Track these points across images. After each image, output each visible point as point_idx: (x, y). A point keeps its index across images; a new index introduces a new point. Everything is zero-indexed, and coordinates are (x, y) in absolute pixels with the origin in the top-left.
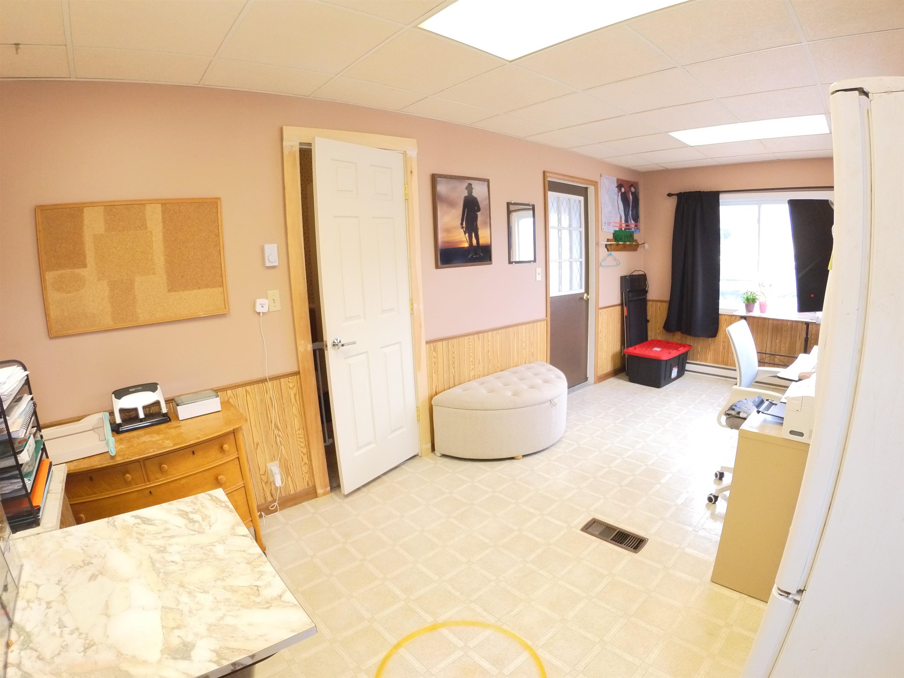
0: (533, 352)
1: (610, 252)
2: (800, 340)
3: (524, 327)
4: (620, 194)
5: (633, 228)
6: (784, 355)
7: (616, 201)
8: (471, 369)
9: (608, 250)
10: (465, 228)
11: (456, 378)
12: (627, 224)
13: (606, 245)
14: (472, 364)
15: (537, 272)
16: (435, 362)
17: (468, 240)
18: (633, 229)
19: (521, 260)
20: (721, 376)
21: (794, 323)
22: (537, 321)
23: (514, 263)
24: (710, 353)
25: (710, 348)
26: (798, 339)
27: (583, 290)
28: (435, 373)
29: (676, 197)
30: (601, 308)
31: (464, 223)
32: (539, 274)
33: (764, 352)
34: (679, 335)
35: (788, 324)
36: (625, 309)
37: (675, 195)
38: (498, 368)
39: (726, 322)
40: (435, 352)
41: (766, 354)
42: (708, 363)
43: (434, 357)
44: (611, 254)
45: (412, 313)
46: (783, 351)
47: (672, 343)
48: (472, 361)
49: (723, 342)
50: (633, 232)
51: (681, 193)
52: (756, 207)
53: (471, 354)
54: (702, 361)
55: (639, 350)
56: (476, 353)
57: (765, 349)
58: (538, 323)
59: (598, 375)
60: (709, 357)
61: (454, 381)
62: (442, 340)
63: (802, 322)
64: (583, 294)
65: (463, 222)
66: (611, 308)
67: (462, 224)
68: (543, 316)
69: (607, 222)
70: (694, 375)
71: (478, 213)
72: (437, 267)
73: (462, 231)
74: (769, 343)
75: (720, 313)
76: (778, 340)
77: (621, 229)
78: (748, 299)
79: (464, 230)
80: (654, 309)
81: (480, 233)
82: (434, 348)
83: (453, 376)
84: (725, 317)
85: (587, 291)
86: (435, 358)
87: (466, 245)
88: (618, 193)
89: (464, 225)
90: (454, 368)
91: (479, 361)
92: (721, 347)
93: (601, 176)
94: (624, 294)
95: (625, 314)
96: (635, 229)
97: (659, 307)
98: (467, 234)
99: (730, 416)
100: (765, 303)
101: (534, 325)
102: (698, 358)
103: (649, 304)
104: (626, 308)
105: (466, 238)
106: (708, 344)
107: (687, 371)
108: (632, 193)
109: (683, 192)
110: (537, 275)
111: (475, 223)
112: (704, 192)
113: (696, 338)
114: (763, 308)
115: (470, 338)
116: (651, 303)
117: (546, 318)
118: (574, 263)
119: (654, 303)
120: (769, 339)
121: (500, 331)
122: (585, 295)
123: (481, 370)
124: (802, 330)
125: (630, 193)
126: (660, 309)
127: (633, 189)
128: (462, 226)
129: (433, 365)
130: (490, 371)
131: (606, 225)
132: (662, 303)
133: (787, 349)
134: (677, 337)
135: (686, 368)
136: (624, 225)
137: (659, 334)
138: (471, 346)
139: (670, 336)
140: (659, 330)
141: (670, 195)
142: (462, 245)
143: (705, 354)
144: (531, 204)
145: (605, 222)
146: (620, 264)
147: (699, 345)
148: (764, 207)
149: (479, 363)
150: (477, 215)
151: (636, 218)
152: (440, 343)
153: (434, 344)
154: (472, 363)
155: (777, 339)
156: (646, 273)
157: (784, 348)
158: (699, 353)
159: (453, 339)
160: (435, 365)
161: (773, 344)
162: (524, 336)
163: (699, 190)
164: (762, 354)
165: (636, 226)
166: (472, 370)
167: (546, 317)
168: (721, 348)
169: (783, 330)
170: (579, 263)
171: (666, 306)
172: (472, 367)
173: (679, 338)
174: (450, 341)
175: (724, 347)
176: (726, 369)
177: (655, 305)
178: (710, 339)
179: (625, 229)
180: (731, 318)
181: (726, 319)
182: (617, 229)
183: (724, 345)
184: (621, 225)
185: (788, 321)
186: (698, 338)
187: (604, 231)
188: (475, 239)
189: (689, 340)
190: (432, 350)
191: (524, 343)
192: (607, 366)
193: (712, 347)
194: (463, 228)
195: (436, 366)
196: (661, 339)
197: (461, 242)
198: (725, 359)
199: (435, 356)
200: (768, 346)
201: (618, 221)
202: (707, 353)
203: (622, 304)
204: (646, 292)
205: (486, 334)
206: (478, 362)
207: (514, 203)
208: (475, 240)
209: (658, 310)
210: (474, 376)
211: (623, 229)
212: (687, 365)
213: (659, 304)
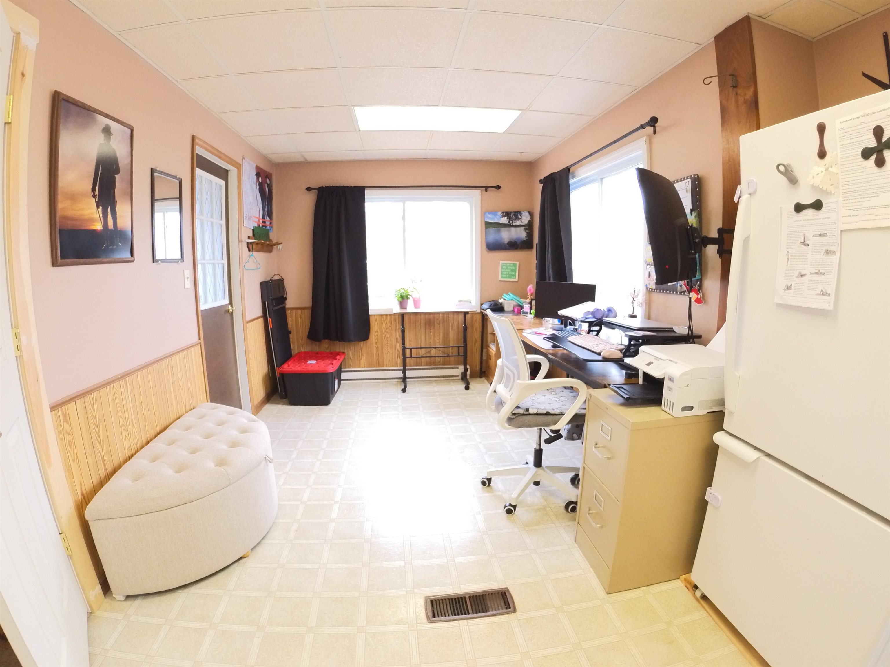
0: (191, 391)
1: (251, 253)
2: (453, 331)
3: (177, 356)
4: (258, 183)
5: (268, 225)
6: (439, 346)
7: (255, 190)
8: (124, 437)
9: (249, 250)
10: (97, 196)
11: (107, 459)
12: (264, 220)
13: (248, 243)
14: (124, 430)
15: (186, 276)
16: (69, 442)
17: (102, 218)
18: (268, 227)
19: (168, 257)
20: (378, 379)
21: (445, 315)
22: (190, 347)
23: (160, 262)
24: (363, 358)
25: (363, 352)
26: (450, 330)
27: (227, 302)
28: (74, 461)
29: (316, 191)
30: (248, 322)
31: (97, 188)
32: (188, 278)
33: (420, 347)
34: (327, 343)
35: (439, 317)
36: (270, 321)
37: (314, 189)
38: (157, 425)
39: (376, 322)
40: (68, 423)
41: (421, 348)
42: (362, 367)
43: (66, 431)
44: (252, 255)
45: (18, 354)
46: (438, 343)
47: (322, 353)
48: (123, 425)
49: (376, 343)
50: (268, 230)
51: (322, 187)
52: (401, 204)
53: (120, 414)
54: (355, 367)
55: (291, 367)
56: (126, 411)
57: (420, 344)
58: (193, 349)
59: (255, 405)
60: (362, 361)
61: (105, 465)
62: (73, 399)
63: (458, 313)
64: (226, 305)
65: (96, 186)
66: (255, 321)
67: (93, 189)
68: (194, 338)
69: (247, 216)
70: (355, 383)
71: (116, 176)
72: (55, 263)
73: (93, 202)
74: (423, 337)
75: (370, 314)
76: (431, 334)
77: (259, 226)
78: (402, 297)
79: (97, 200)
80: (294, 318)
81: (118, 208)
82: (65, 416)
83: (102, 458)
84: (376, 317)
85: (231, 303)
86: (69, 434)
87: (98, 226)
88: (257, 182)
89: (97, 193)
90: (100, 443)
91: (133, 422)
92: (374, 348)
93: (243, 158)
94: (266, 302)
95: (270, 326)
96: (270, 227)
97: (300, 315)
98: (101, 207)
99: (517, 416)
100: (419, 298)
101: (188, 352)
102: (350, 365)
103: (288, 312)
104: (270, 319)
105: (99, 215)
106: (360, 349)
107: (343, 380)
108: (268, 185)
109: (324, 187)
110: (186, 280)
111: (112, 191)
112: (348, 187)
113: (346, 343)
114: (416, 303)
115: (115, 386)
116: (289, 311)
117: (200, 341)
118: (217, 266)
119: (294, 311)
120: (423, 333)
121: (151, 368)
122: (230, 307)
123: (136, 436)
124: (453, 320)
125: (266, 185)
126: (301, 318)
127: (268, 181)
128: (94, 193)
129: (69, 448)
130: (148, 433)
131: (247, 218)
132: (303, 311)
133: (441, 341)
134: (325, 346)
135: (342, 378)
136: (261, 221)
137: (302, 346)
138: (117, 401)
139: (316, 345)
140: (302, 340)
141: (309, 189)
142: (94, 225)
143: (358, 359)
144: (178, 177)
145: (246, 215)
146: (260, 267)
147: (350, 350)
148: (408, 203)
149: (133, 425)
150: (115, 178)
151: (270, 215)
152: (72, 405)
153: (63, 408)
154: (123, 428)
155: (430, 332)
156: (283, 278)
157: (438, 340)
158: (351, 358)
159: (91, 394)
160: (70, 446)
161: (427, 338)
162: (179, 371)
163: (342, 185)
164: (417, 349)
165: (271, 223)
166: (125, 439)
167: (200, 339)
168: (375, 350)
169: (436, 323)
170: (221, 266)
171: (307, 314)
172: (125, 433)
173: (327, 346)
174: (88, 398)
175: (377, 348)
176: (383, 370)
177: (294, 314)
178: (362, 343)
179: (263, 226)
180: (382, 318)
181: (376, 320)
182: (256, 225)
183: (377, 346)
184: (259, 221)
185: (439, 313)
186: (348, 343)
187: (246, 226)
188: (111, 217)
189: (338, 347)
190: (62, 420)
191: (181, 380)
192: (260, 393)
193: (364, 351)
194: (94, 196)
195: (72, 447)
196: (306, 351)
197: (92, 220)
198: (380, 360)
199: (69, 430)
200: (422, 340)
201: (258, 216)
202: (360, 357)
203: (264, 316)
204: (285, 299)
205: (134, 376)
206: (131, 423)
207: (159, 171)
208: (112, 220)
209: (299, 319)
210: (129, 447)
211: (261, 226)
212: (342, 374)
213: (299, 312)
